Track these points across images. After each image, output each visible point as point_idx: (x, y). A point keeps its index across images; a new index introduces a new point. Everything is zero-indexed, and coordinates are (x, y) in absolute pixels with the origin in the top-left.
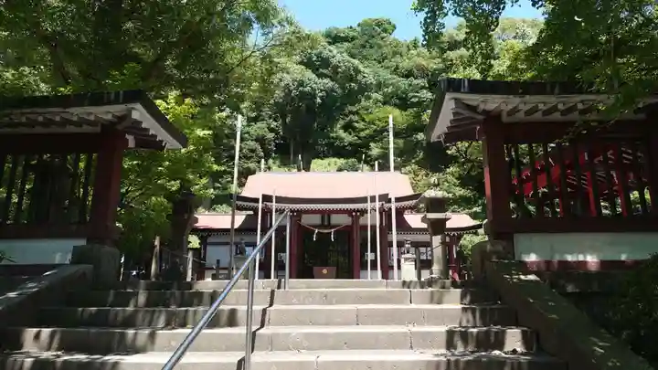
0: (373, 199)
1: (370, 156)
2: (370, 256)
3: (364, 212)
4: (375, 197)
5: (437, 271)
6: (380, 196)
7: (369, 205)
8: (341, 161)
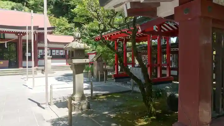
0: (30, 28)
1: (29, 4)
2: (28, 54)
3: (24, 34)
4: (31, 27)
5: (78, 99)
6: (34, 27)
7: (27, 31)
8: (14, 4)
